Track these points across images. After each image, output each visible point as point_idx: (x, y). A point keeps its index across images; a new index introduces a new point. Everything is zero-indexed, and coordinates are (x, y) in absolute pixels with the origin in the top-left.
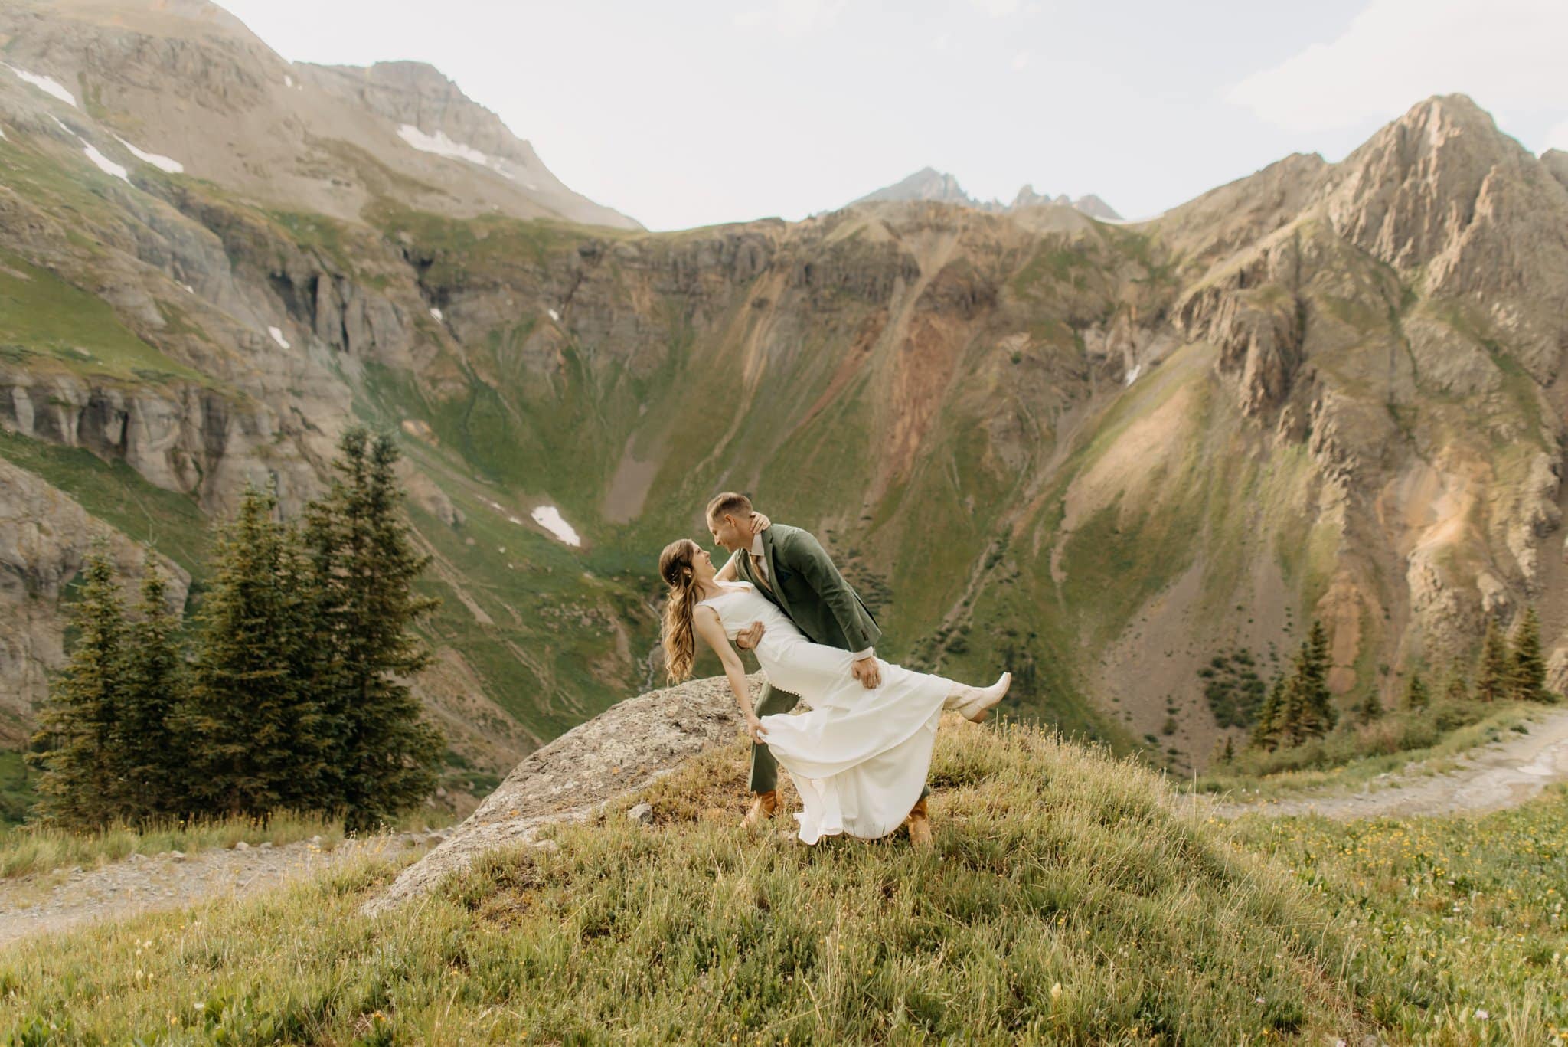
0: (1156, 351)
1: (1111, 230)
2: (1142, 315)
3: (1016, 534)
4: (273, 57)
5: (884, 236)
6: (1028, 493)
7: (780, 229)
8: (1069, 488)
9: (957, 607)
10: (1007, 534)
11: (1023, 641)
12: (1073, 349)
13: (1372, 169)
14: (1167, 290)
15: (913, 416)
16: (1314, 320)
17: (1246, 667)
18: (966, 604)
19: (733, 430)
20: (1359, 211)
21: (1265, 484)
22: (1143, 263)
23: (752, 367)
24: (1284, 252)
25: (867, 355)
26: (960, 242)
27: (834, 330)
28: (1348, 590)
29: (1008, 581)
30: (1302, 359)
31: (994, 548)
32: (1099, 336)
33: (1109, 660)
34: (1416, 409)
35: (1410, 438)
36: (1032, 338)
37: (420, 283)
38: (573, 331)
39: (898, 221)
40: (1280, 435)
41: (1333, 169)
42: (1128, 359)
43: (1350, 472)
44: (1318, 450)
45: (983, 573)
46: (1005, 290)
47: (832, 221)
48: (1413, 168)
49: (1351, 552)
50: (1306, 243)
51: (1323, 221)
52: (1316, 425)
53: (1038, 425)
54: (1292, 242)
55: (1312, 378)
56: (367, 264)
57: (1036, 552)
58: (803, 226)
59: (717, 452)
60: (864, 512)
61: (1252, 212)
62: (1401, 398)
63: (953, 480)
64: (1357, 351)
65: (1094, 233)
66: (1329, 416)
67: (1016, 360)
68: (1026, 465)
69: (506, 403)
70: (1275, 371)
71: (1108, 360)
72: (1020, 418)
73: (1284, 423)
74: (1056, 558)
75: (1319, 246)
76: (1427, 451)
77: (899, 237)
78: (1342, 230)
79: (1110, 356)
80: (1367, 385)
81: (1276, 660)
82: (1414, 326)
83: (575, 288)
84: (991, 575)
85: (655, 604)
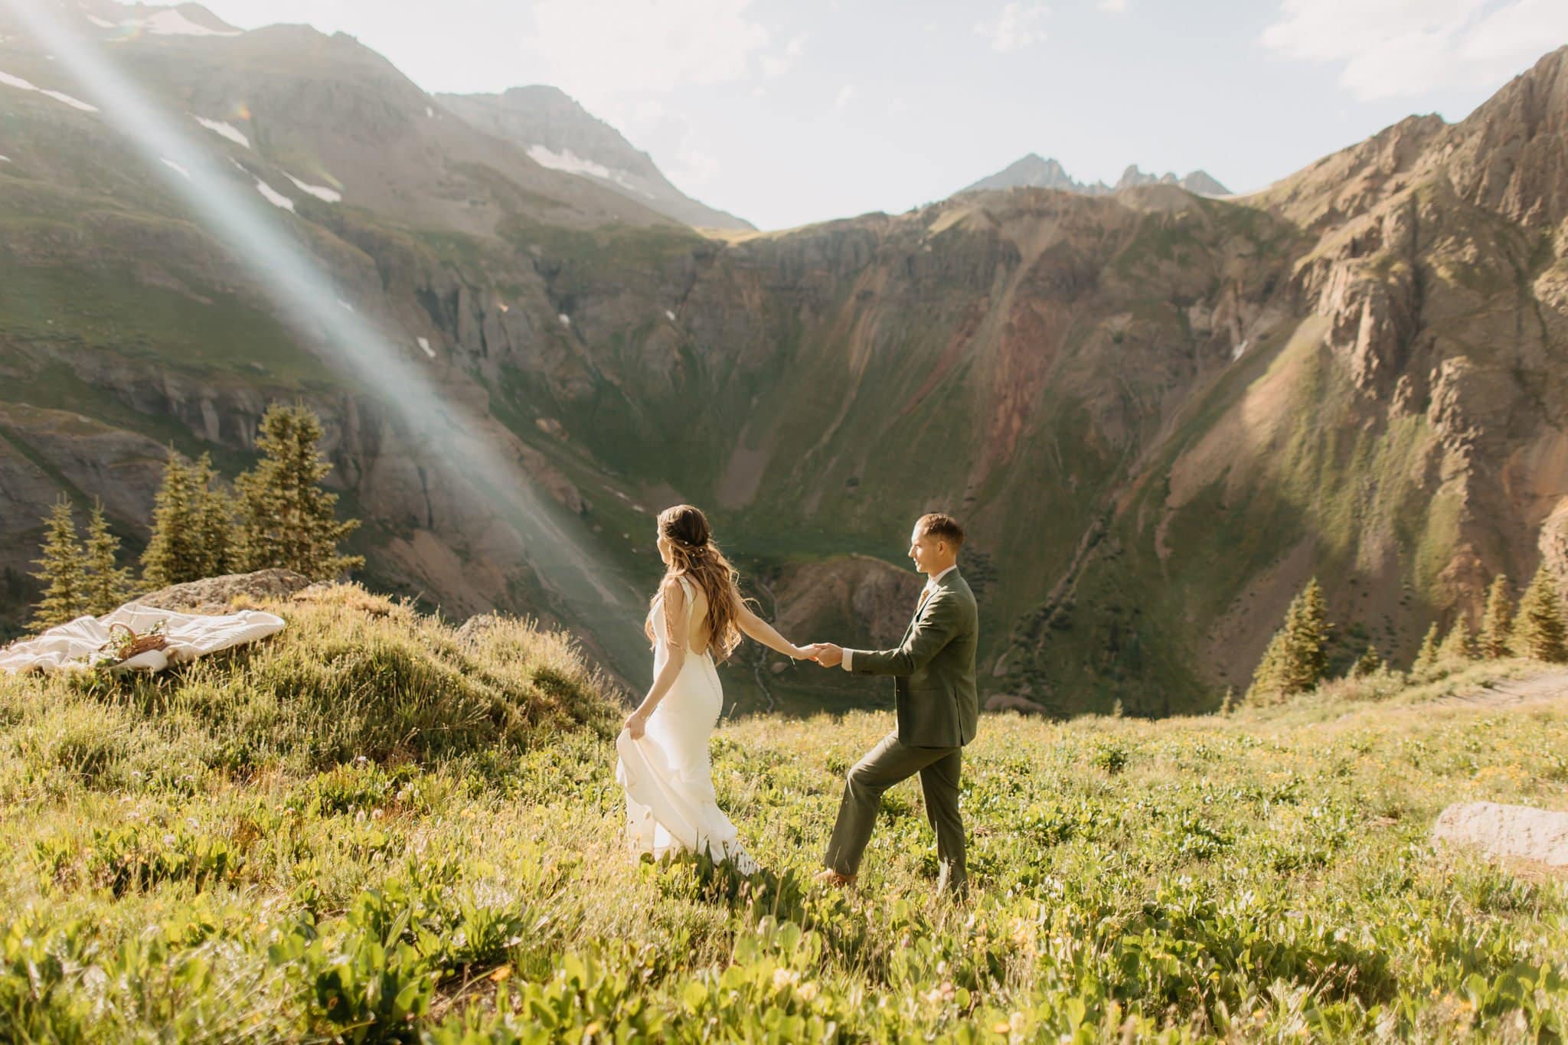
0: (1264, 325)
1: (1216, 205)
2: (1249, 289)
3: (1120, 511)
4: (416, 91)
5: (984, 223)
6: (1132, 471)
7: (883, 223)
8: (1174, 465)
9: (1060, 584)
10: (1111, 512)
11: (1126, 617)
12: (1177, 327)
13: (1497, 127)
14: (1274, 264)
15: (1015, 399)
16: (1433, 287)
17: (1360, 641)
18: (1070, 581)
19: (841, 417)
20: (1482, 170)
21: (1381, 456)
22: (1250, 237)
23: (858, 358)
24: (1399, 218)
25: (969, 341)
26: (1061, 226)
27: (937, 318)
28: (1471, 563)
29: (1112, 558)
30: (1420, 327)
31: (1097, 525)
32: (1203, 312)
33: (1216, 634)
34: (1546, 374)
35: (1540, 404)
36: (1135, 318)
37: (549, 292)
38: (689, 330)
39: (998, 209)
40: (1397, 405)
41: (1454, 129)
42: (1235, 335)
43: (1472, 442)
44: (1438, 420)
45: (1087, 550)
46: (1107, 271)
47: (932, 212)
48: (1541, 124)
49: (1473, 523)
50: (1424, 208)
51: (1442, 184)
52: (1435, 394)
53: (1142, 403)
54: (1408, 207)
55: (1431, 347)
56: (502, 275)
57: (1140, 529)
58: (906, 218)
59: (826, 439)
60: (967, 494)
61: (1366, 178)
62: (1529, 363)
63: (1056, 459)
64: (1479, 316)
65: (1197, 210)
66: (1450, 384)
67: (1119, 340)
68: (1130, 443)
69: (628, 399)
70: (1390, 340)
71: (1214, 337)
72: (1124, 398)
73: (1401, 393)
74: (1161, 534)
75: (1436, 209)
76: (1558, 417)
77: (999, 224)
78: (1463, 193)
79: (1216, 331)
80: (1492, 351)
81: (1393, 634)
82: (1543, 288)
83: (688, 290)
84: (1094, 552)
85: (768, 584)
